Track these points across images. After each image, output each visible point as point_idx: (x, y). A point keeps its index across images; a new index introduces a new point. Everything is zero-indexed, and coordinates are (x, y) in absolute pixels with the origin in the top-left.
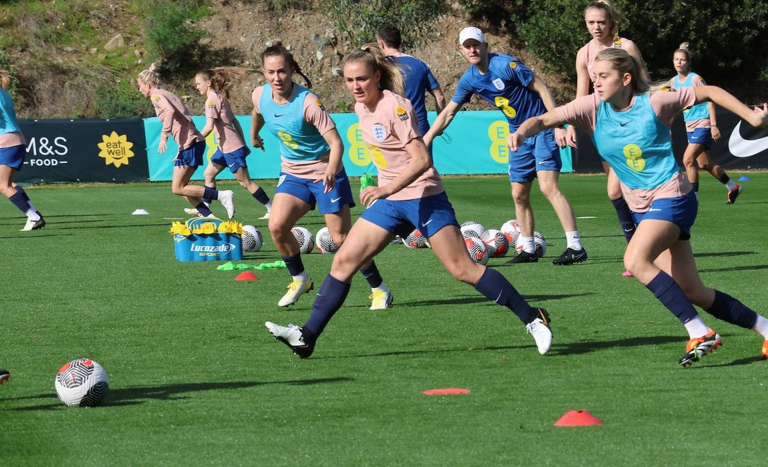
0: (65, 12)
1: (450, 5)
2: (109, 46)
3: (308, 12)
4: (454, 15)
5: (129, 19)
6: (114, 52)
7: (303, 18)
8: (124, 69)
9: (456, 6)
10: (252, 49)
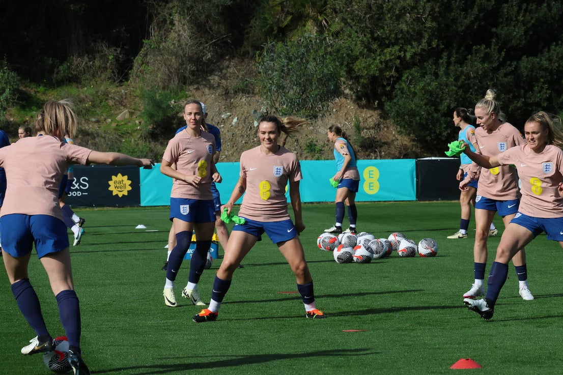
0: (92, 95)
1: (343, 91)
2: (119, 117)
3: (251, 95)
4: (345, 98)
5: (134, 100)
6: (122, 121)
7: (247, 99)
8: (128, 133)
9: (347, 91)
10: (212, 120)
